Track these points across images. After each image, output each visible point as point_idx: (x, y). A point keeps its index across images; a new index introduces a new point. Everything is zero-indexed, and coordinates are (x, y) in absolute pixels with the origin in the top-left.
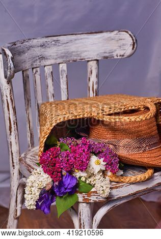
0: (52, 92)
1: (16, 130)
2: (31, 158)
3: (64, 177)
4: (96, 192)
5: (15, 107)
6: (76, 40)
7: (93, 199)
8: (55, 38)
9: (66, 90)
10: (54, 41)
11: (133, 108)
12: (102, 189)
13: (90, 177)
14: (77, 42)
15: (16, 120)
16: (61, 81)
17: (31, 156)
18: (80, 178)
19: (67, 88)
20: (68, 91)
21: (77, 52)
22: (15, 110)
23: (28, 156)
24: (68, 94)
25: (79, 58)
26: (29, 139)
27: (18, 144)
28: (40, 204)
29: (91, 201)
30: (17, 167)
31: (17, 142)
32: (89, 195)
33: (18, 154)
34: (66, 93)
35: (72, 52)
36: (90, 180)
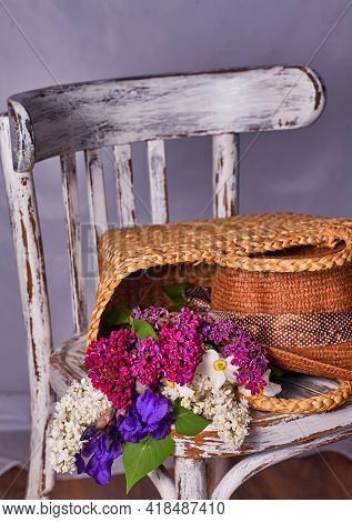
0: (132, 207)
1: (43, 291)
2: (77, 355)
3: (139, 399)
4: (214, 434)
5: (40, 238)
6: (185, 87)
7: (208, 449)
8: (138, 83)
9: (164, 202)
10: (136, 89)
11: (310, 241)
12: (228, 425)
13: (202, 399)
14: (188, 91)
15: (43, 267)
16: (152, 180)
17: (78, 352)
18: (179, 400)
19: (166, 199)
20: (167, 204)
21: (189, 115)
22: (41, 244)
23: (70, 353)
24: (167, 211)
25: (193, 129)
26: (75, 314)
27: (46, 324)
28: (86, 460)
29: (205, 455)
30: (45, 377)
31: (46, 319)
32: (200, 441)
33: (48, 346)
34: (164, 209)
35: (178, 115)
36: (201, 405)
